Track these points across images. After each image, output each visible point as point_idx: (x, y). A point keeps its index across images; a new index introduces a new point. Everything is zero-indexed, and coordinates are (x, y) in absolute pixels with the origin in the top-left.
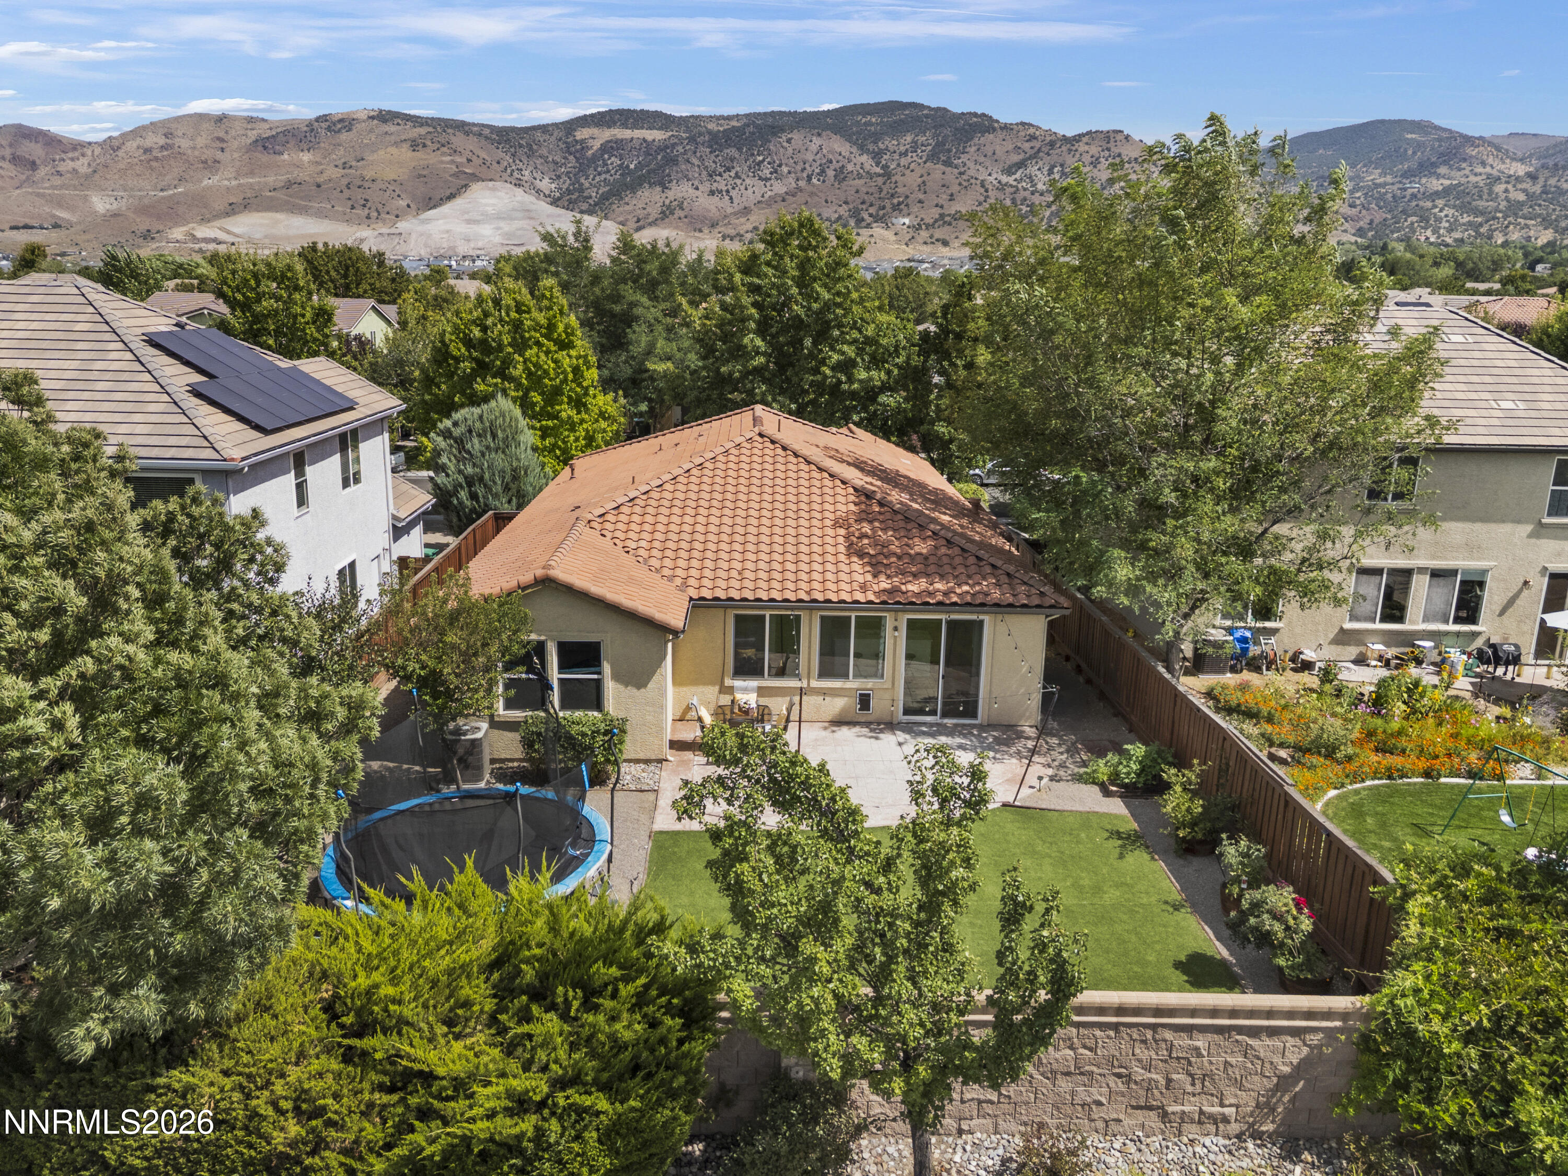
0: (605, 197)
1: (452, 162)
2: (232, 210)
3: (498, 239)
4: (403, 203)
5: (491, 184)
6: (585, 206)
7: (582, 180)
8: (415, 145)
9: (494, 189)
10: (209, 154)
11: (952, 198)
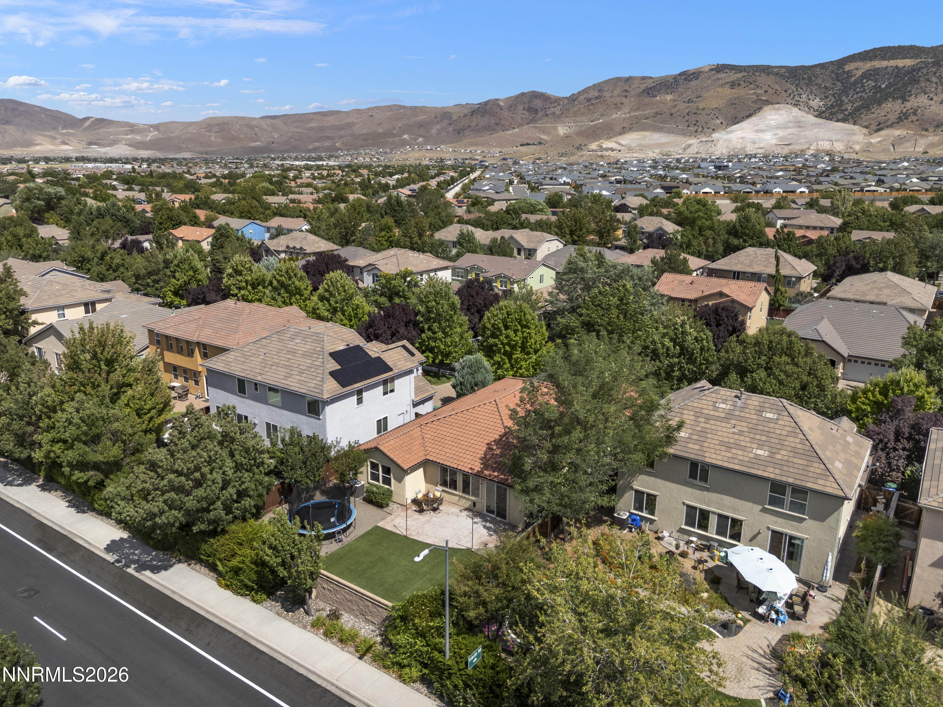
0: (857, 109)
1: (755, 93)
2: (623, 131)
3: (774, 141)
4: (718, 122)
5: (777, 106)
6: (841, 116)
7: (844, 98)
8: (733, 85)
9: (778, 109)
10: (618, 100)
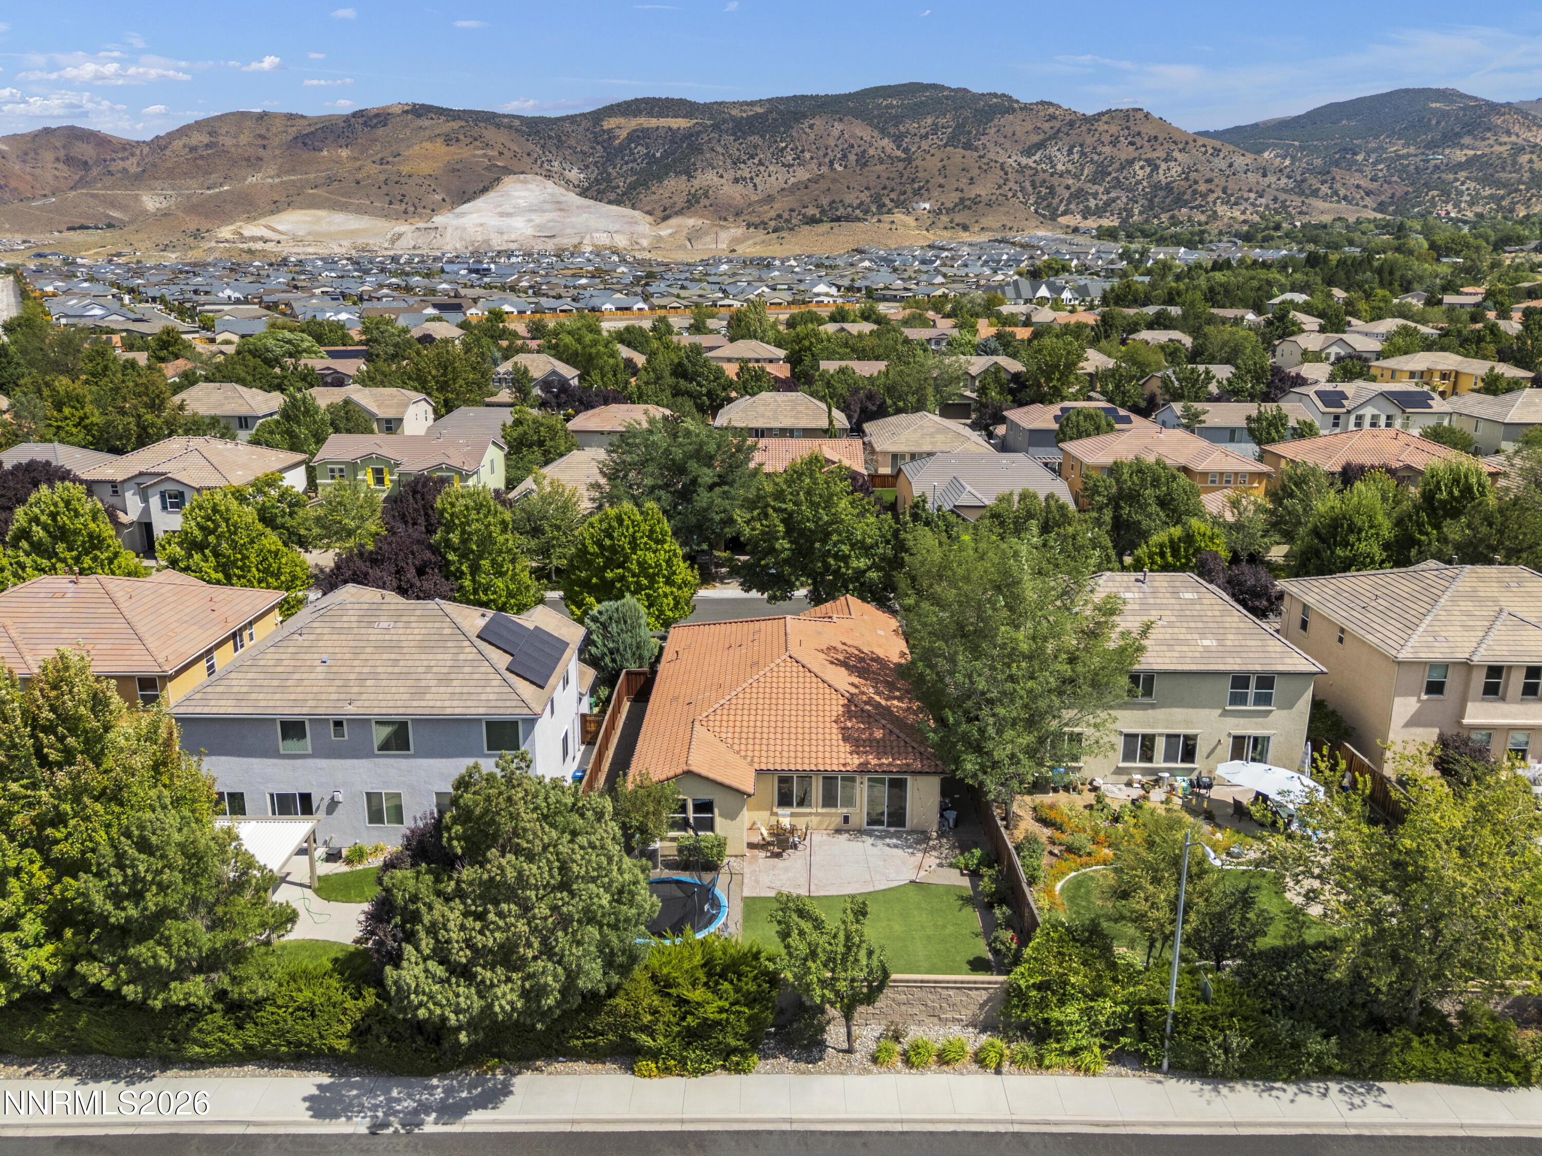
0: (632, 187)
1: (485, 155)
2: (276, 208)
3: (530, 232)
4: (438, 197)
5: (522, 176)
6: (613, 196)
7: (610, 170)
8: (448, 140)
9: (525, 182)
10: (251, 151)
11: (972, 181)
